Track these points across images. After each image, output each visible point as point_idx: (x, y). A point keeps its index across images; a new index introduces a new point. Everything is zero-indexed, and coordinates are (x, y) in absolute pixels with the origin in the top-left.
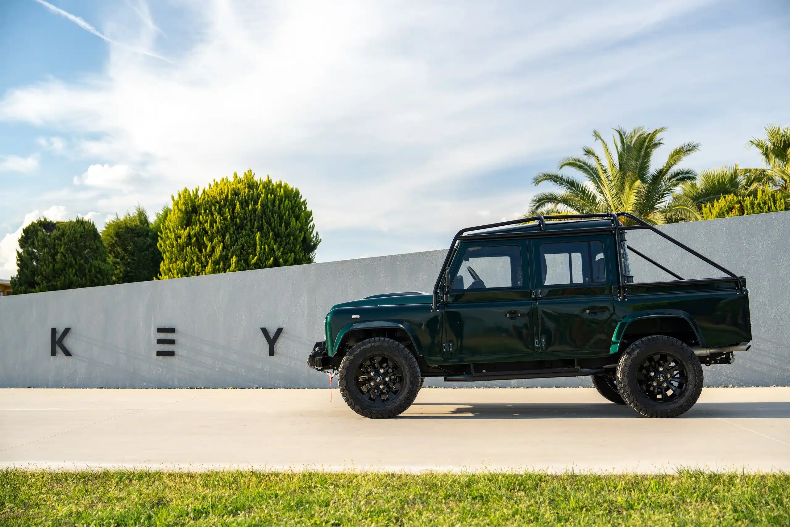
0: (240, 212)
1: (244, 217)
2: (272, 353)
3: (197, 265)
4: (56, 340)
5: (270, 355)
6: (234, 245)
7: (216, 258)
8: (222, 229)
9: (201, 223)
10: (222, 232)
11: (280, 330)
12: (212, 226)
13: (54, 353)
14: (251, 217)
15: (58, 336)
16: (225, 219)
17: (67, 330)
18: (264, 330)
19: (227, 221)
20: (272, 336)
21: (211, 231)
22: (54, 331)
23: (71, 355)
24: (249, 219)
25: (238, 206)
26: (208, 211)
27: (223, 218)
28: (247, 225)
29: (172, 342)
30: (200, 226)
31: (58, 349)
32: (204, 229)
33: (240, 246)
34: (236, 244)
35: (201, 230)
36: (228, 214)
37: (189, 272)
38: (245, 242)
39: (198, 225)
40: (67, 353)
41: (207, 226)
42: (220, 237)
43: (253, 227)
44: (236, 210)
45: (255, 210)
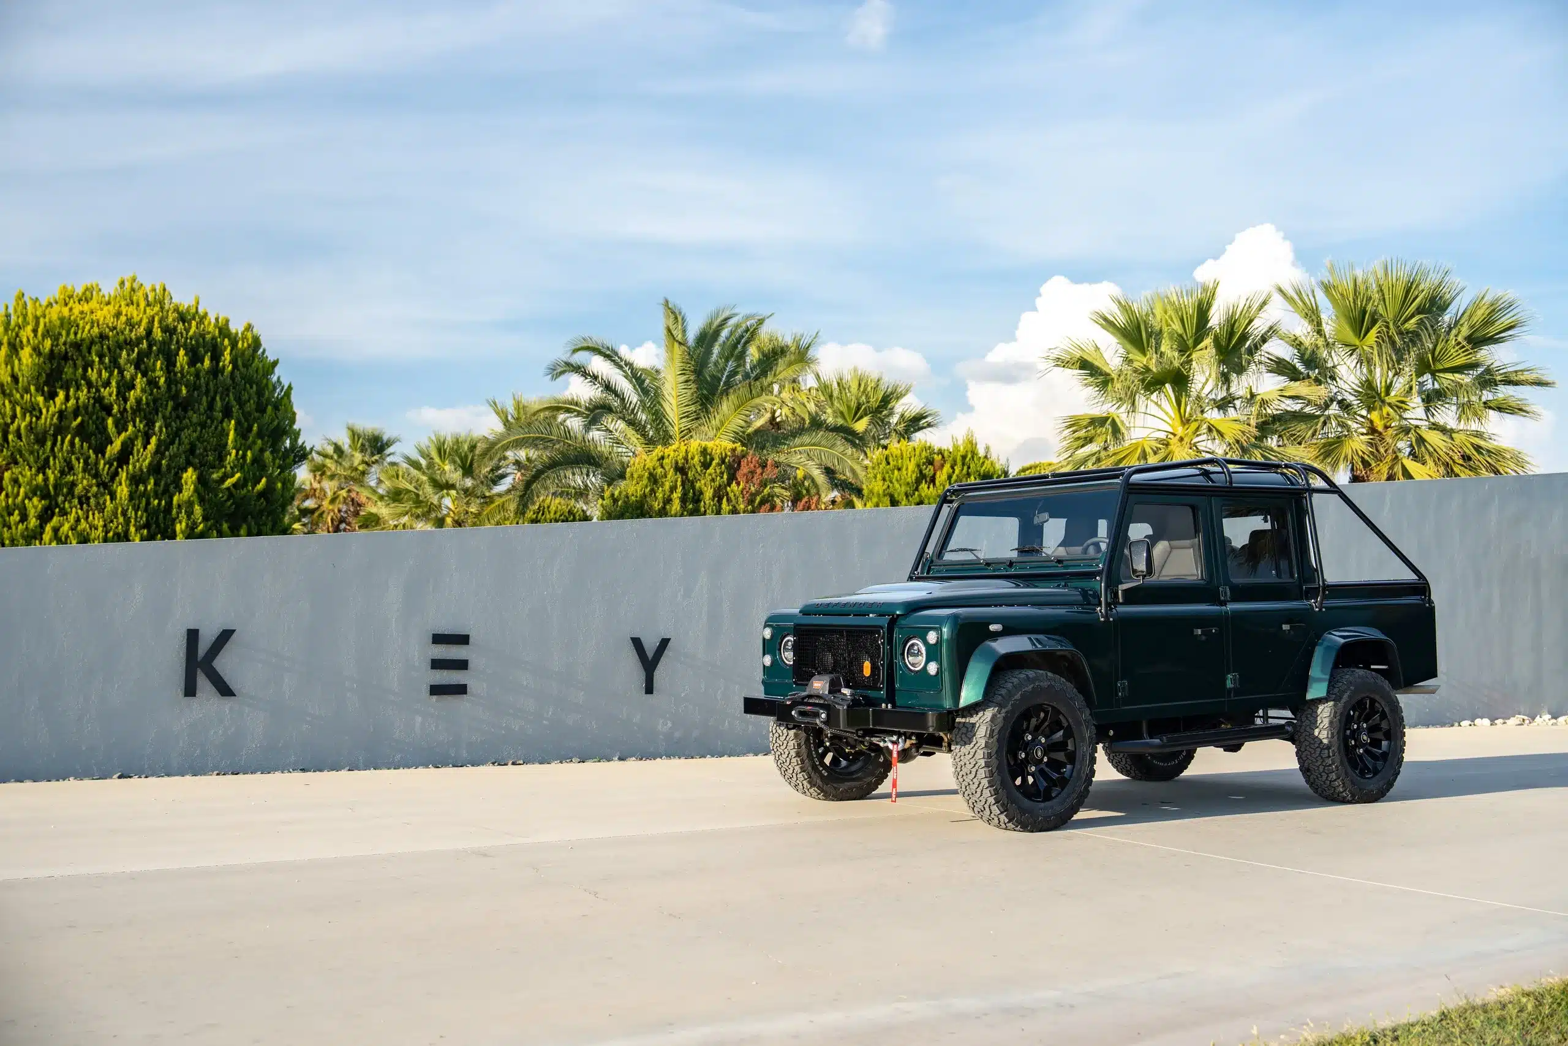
0: (188, 373)
1: (195, 383)
2: (649, 690)
3: (83, 482)
4: (199, 659)
5: (647, 693)
6: (172, 443)
7: (141, 469)
8: (147, 404)
9: (90, 385)
10: (147, 412)
11: (665, 643)
12: (122, 395)
13: (190, 690)
14: (207, 384)
15: (203, 648)
16: (152, 383)
17: (226, 636)
18: (637, 643)
19: (159, 388)
20: (650, 654)
21: (119, 406)
22: (193, 636)
23: (235, 695)
24: (204, 389)
25: (182, 358)
26: (107, 360)
27: (147, 380)
28: (200, 403)
29: (462, 665)
30: (89, 392)
31: (202, 681)
32: (99, 400)
33: (186, 446)
34: (177, 442)
35: (92, 401)
36: (159, 373)
37: (57, 495)
38: (198, 439)
39: (85, 391)
40: (225, 691)
41: (110, 394)
42: (141, 422)
43: (211, 406)
44: (178, 364)
45: (216, 371)
